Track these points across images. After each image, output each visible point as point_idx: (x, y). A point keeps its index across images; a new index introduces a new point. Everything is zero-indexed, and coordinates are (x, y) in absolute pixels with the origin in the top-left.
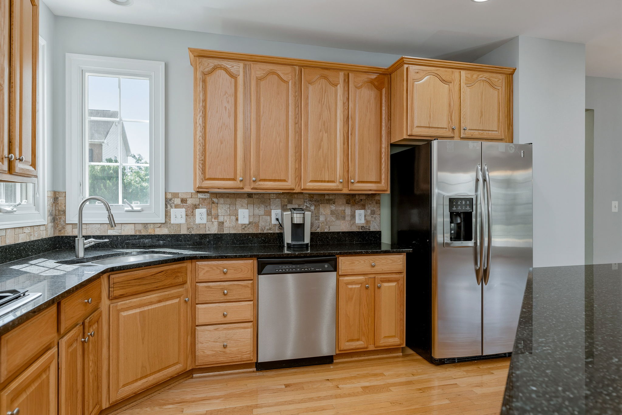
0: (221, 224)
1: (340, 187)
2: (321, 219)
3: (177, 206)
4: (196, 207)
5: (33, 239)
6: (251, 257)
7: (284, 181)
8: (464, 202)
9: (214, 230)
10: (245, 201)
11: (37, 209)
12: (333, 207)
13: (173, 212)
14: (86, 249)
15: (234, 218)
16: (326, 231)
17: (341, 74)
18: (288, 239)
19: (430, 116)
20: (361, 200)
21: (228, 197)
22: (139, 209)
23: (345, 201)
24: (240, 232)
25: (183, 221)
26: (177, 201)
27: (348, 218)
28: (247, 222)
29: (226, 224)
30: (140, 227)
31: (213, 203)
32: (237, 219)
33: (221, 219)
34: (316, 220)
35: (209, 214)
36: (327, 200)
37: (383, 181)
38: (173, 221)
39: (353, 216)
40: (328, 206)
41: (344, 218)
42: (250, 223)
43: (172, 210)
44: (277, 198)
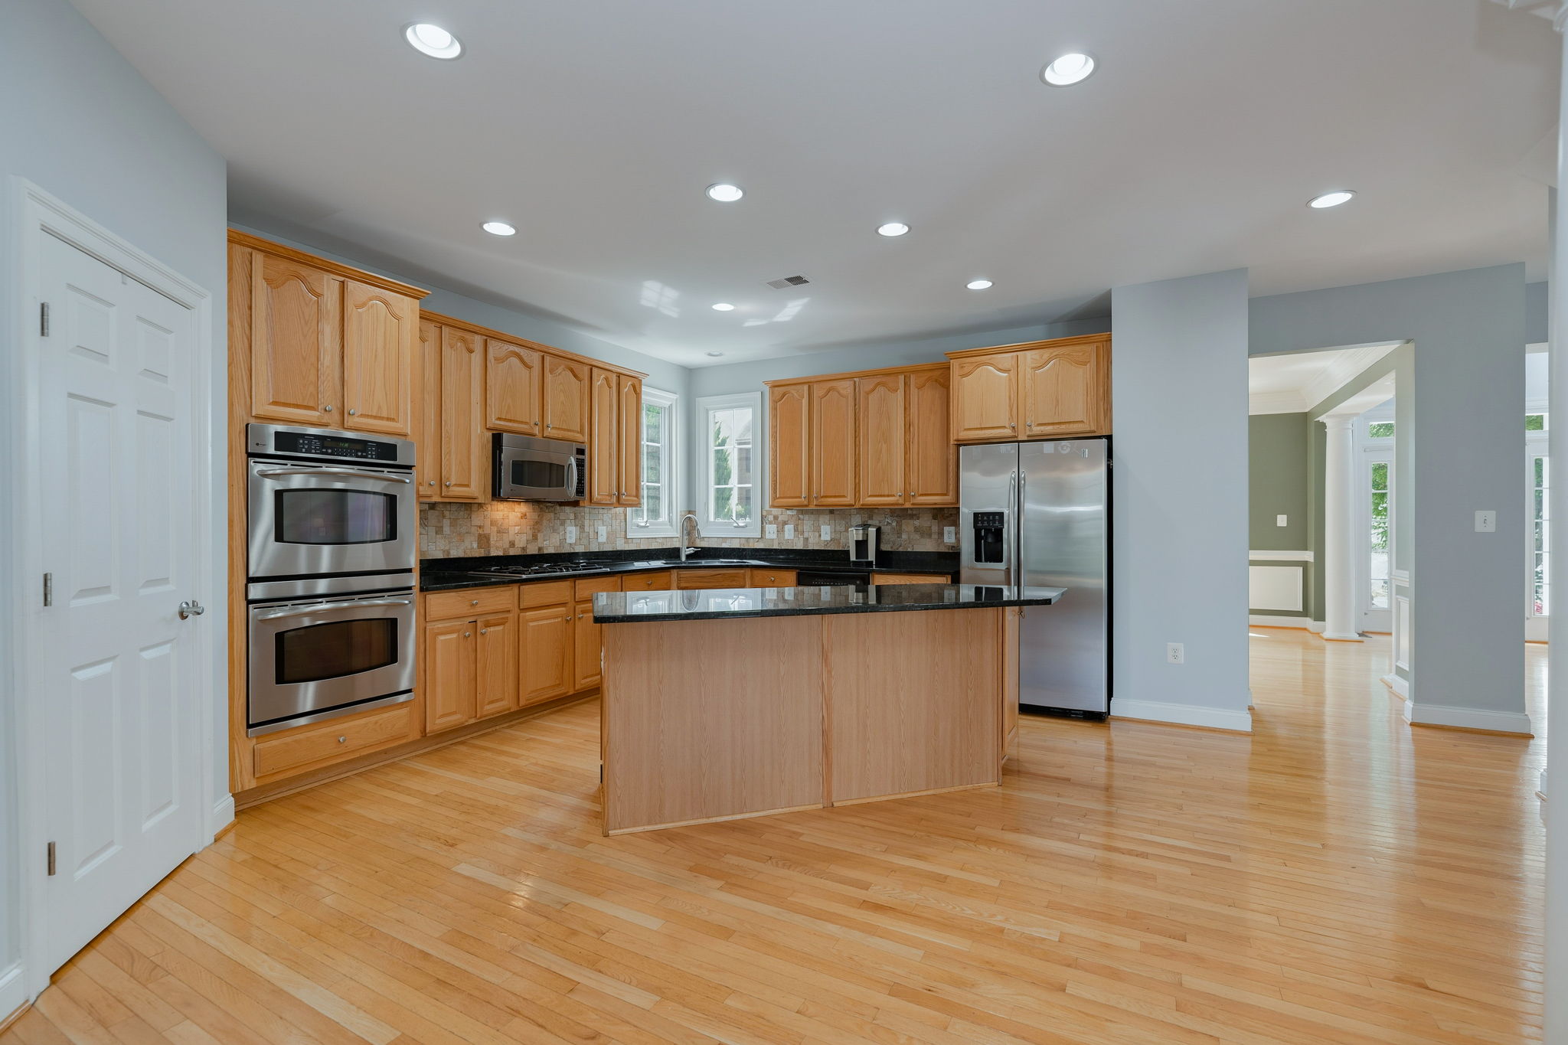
0: (806, 539)
1: (901, 501)
2: (903, 536)
3: (770, 523)
4: (785, 523)
5: (665, 547)
6: (792, 568)
7: (844, 496)
8: (991, 517)
9: (799, 545)
10: (827, 517)
11: (671, 525)
12: (917, 523)
13: (768, 527)
14: (688, 557)
15: (817, 534)
16: (909, 550)
17: (902, 378)
18: (853, 558)
19: (982, 415)
20: (951, 514)
21: (812, 513)
22: (743, 525)
23: (931, 515)
24: (823, 548)
25: (774, 536)
26: (771, 518)
27: (935, 536)
28: (829, 539)
29: (810, 540)
30: (743, 541)
31: (799, 519)
32: (820, 536)
33: (806, 535)
34: (898, 537)
35: (796, 530)
36: (910, 515)
37: (951, 493)
38: (768, 536)
39: (941, 534)
40: (911, 522)
41: (930, 535)
42: (831, 540)
43: (767, 526)
44: (857, 513)
